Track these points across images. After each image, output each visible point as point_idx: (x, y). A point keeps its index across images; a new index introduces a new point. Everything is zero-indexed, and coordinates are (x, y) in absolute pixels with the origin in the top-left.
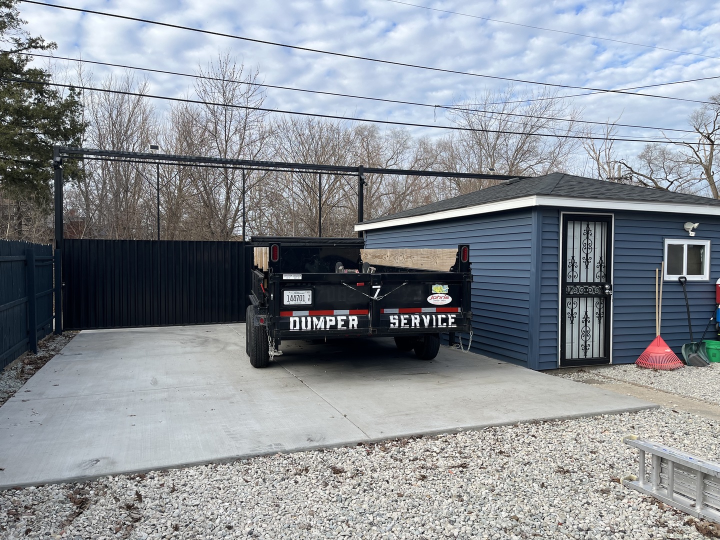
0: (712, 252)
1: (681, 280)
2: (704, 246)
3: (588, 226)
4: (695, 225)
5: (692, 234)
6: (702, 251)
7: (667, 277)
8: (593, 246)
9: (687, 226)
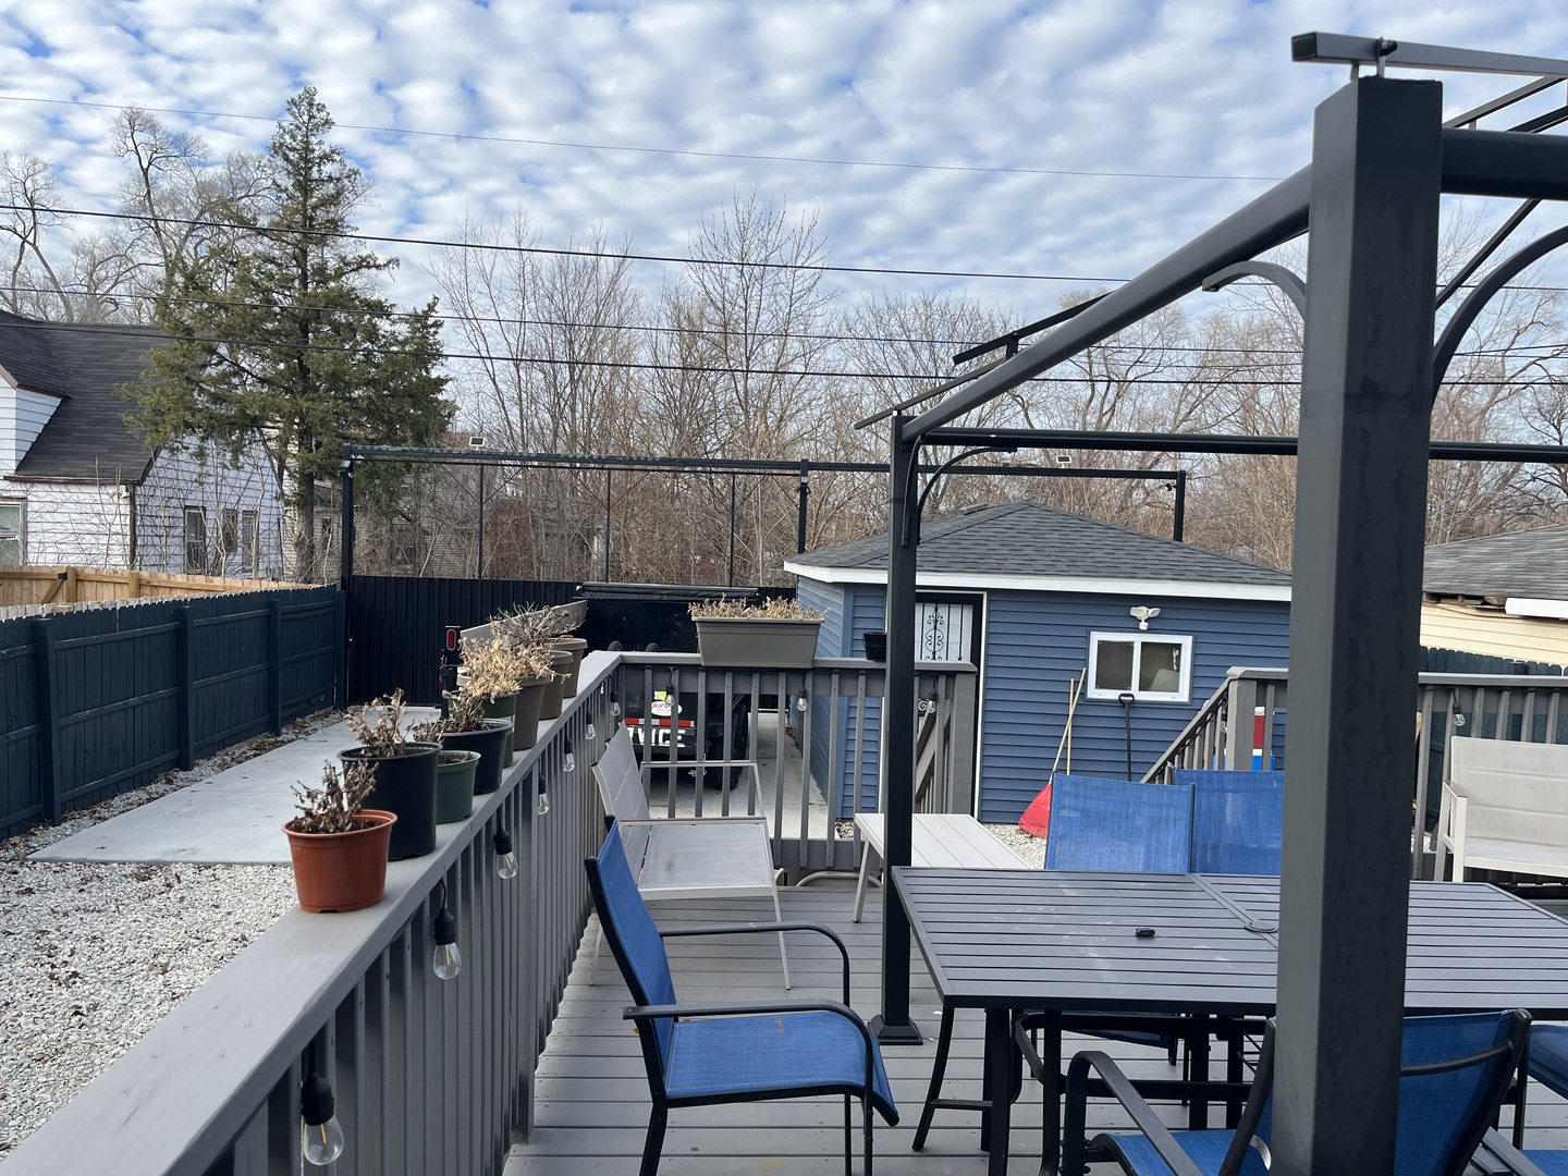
0: (1195, 655)
1: (1122, 698)
2: (1180, 645)
3: (936, 610)
4: (1151, 611)
5: (1143, 626)
6: (1176, 654)
7: (1094, 693)
8: (945, 640)
9: (1134, 612)
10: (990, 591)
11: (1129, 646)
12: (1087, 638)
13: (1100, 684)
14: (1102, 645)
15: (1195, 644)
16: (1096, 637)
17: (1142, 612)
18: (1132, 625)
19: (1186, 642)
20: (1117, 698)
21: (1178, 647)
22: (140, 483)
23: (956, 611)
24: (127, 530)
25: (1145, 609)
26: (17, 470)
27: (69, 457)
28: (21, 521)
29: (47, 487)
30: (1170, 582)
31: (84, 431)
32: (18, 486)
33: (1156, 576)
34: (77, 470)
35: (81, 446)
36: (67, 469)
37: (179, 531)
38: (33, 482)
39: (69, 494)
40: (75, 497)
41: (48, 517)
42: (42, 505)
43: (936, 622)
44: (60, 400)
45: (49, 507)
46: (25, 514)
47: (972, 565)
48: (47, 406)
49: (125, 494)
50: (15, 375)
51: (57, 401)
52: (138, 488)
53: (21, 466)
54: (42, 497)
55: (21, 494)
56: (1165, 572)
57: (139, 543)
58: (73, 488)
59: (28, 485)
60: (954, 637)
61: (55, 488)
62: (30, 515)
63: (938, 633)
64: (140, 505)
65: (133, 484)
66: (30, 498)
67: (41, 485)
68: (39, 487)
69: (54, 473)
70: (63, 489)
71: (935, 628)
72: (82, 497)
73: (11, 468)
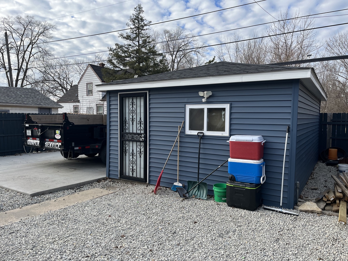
0: (231, 113)
1: (199, 134)
2: (225, 109)
3: (133, 100)
5: (204, 100)
6: (223, 113)
7: (188, 132)
8: (136, 112)
9: (201, 94)
11: (202, 110)
12: (185, 108)
13: (191, 128)
14: (191, 110)
15: (231, 108)
16: (189, 107)
19: (227, 107)
20: (196, 134)
21: (224, 109)
23: (139, 100)
25: (206, 92)
43: (133, 104)
53: (103, 98)
59: (104, 101)
60: (138, 110)
63: (134, 109)
71: (133, 107)
73: (101, 98)
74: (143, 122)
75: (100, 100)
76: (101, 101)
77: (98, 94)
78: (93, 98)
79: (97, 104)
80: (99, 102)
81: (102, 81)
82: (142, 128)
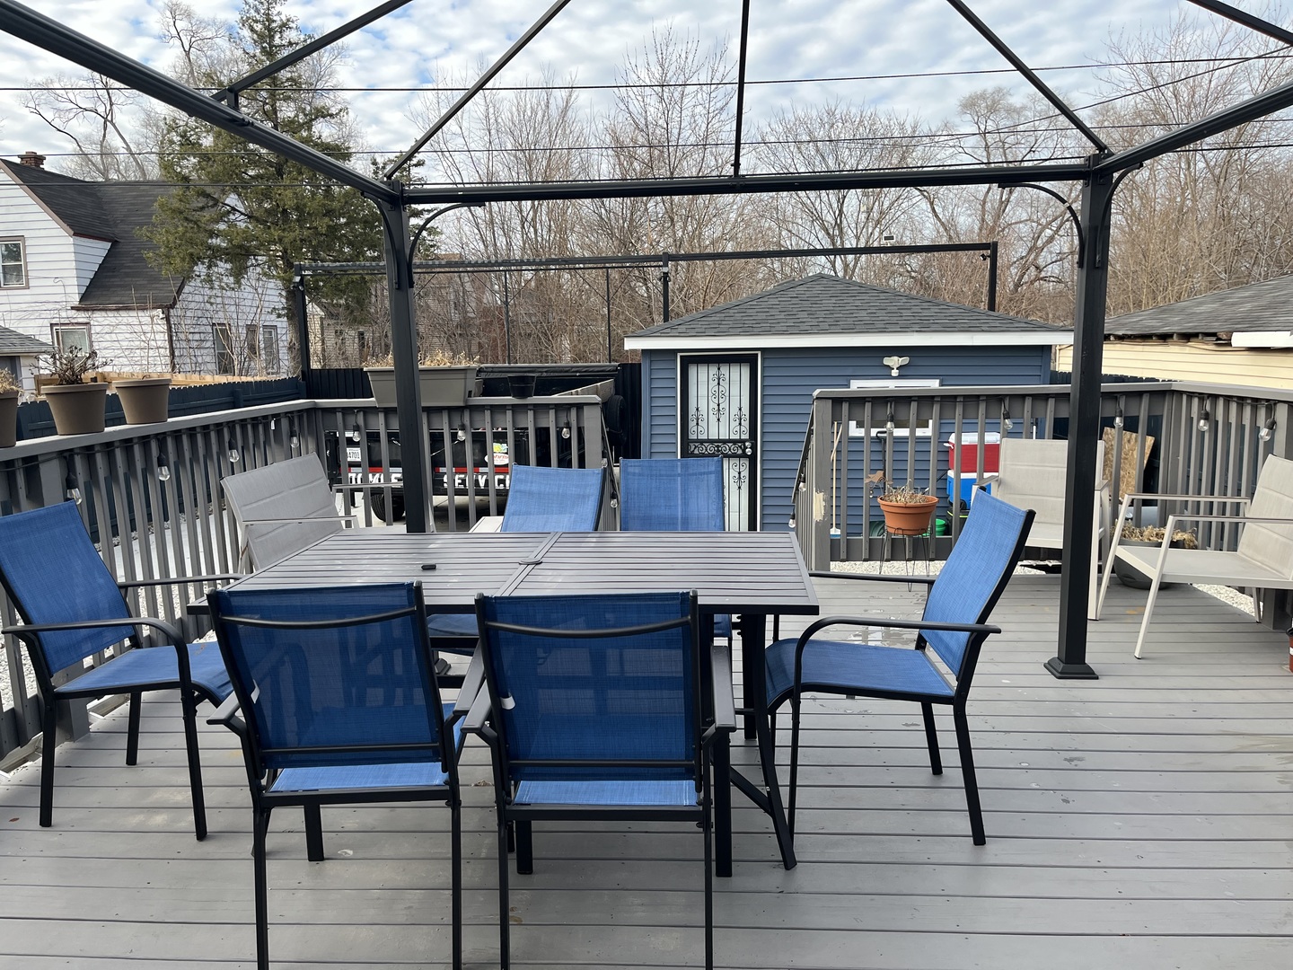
1: (879, 435)
3: (719, 369)
4: (901, 359)
5: (895, 373)
7: (854, 432)
8: (727, 394)
9: (887, 361)
10: (763, 350)
12: (848, 385)
13: (859, 424)
16: (855, 384)
17: (894, 362)
18: (885, 372)
20: (875, 435)
22: (173, 306)
23: (735, 369)
24: (167, 344)
25: (896, 358)
26: (80, 301)
27: (119, 289)
28: (87, 342)
29: (103, 314)
30: (915, 334)
31: (129, 267)
32: (82, 314)
33: (904, 329)
34: (125, 299)
35: (127, 279)
36: (117, 299)
37: (209, 344)
38: (94, 310)
39: (120, 318)
40: (125, 320)
41: (107, 336)
42: (101, 327)
43: (719, 379)
44: (110, 244)
45: (107, 329)
46: (90, 336)
47: (748, 329)
48: (100, 249)
49: (161, 316)
50: (71, 226)
51: (108, 245)
52: (171, 311)
53: (83, 298)
54: (101, 321)
55: (85, 320)
56: (913, 326)
57: (176, 354)
58: (123, 313)
59: (90, 313)
60: (735, 391)
61: (110, 314)
62: (94, 336)
63: (721, 388)
64: (175, 324)
65: (168, 307)
66: (92, 323)
67: (99, 312)
68: (97, 314)
69: (108, 302)
70: (116, 314)
71: (719, 384)
72: (130, 320)
73: (75, 300)
74: (748, 417)
75: (72, 308)
76: (74, 311)
77: (60, 283)
78: (28, 299)
79: (54, 321)
80: (64, 314)
81: (72, 232)
82: (743, 429)
